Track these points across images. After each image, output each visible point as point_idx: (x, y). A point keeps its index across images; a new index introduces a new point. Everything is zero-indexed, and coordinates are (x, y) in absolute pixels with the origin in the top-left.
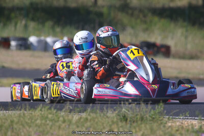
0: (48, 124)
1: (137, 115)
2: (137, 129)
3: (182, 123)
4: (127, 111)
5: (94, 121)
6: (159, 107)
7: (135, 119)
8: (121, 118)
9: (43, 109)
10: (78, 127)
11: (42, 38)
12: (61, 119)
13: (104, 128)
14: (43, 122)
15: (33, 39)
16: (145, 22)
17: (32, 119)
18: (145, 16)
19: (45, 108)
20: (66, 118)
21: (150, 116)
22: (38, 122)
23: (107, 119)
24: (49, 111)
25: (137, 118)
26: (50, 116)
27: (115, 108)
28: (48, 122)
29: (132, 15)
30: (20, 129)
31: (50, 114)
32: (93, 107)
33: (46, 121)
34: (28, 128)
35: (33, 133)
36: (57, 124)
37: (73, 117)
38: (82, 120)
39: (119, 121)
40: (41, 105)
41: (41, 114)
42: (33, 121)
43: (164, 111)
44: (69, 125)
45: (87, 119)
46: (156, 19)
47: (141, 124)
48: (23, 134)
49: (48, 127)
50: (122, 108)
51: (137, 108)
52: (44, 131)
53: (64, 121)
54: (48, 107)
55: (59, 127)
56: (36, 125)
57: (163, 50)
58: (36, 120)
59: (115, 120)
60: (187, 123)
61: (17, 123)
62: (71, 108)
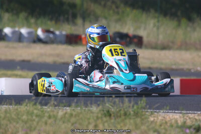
0: (34, 120)
1: (120, 110)
2: (122, 125)
3: (164, 118)
4: (110, 107)
5: (79, 116)
6: (142, 102)
7: (119, 115)
8: (105, 114)
9: (28, 105)
10: (64, 122)
11: (17, 29)
12: (47, 115)
13: (89, 123)
14: (30, 117)
15: (7, 31)
16: (118, 13)
17: (18, 115)
18: (117, 7)
19: (30, 103)
20: (51, 114)
21: (132, 111)
22: (25, 117)
23: (91, 115)
24: (35, 107)
25: (121, 114)
26: (35, 111)
27: (99, 103)
28: (34, 117)
29: (105, 6)
30: (7, 125)
31: (36, 109)
32: (77, 102)
33: (32, 117)
34: (15, 124)
35: (20, 129)
36: (44, 120)
37: (58, 112)
38: (67, 116)
39: (103, 116)
40: (27, 100)
41: (26, 109)
42: (19, 116)
43: (146, 106)
44: (55, 121)
45: (71, 115)
46: (128, 10)
47: (125, 119)
48: (10, 130)
49: (35, 123)
50: (105, 104)
51: (121, 103)
52: (31, 127)
53: (50, 117)
54: (33, 103)
55: (46, 123)
56: (23, 121)
57: (136, 40)
58: (22, 116)
59: (100, 115)
60: (169, 118)
61: (4, 119)
62: (56, 103)
